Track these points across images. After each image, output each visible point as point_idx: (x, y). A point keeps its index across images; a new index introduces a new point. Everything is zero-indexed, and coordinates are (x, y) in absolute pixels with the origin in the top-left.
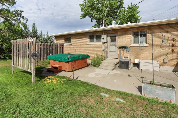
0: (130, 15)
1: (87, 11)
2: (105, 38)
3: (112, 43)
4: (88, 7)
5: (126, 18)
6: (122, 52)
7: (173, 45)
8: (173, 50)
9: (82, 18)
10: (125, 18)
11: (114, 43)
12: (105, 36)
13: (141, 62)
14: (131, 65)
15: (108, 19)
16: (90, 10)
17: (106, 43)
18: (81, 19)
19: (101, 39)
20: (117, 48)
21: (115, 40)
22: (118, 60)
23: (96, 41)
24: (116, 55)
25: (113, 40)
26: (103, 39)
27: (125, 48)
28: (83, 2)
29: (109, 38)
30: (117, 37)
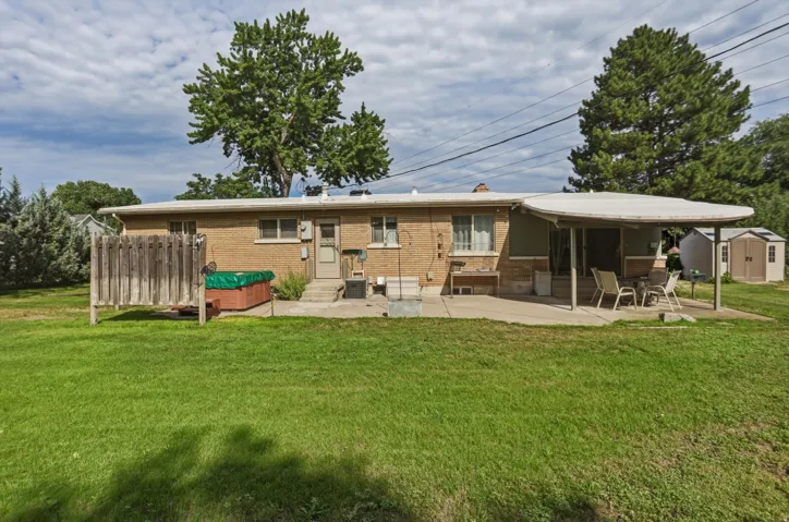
0: (359, 150)
1: (216, 116)
2: (307, 228)
3: (325, 241)
4: (220, 103)
5: (349, 155)
6: (350, 261)
7: (439, 247)
8: (439, 256)
9: (196, 142)
10: (345, 156)
11: (330, 240)
12: (307, 224)
13: (390, 282)
14: (370, 291)
15: (292, 154)
16: (229, 115)
17: (310, 240)
18: (191, 143)
19: (296, 230)
20: (337, 254)
21: (332, 234)
22: (341, 282)
23: (282, 237)
24: (335, 270)
25: (328, 234)
26: (303, 230)
27: (357, 252)
28: (198, 78)
29: (318, 228)
30: (337, 228)
